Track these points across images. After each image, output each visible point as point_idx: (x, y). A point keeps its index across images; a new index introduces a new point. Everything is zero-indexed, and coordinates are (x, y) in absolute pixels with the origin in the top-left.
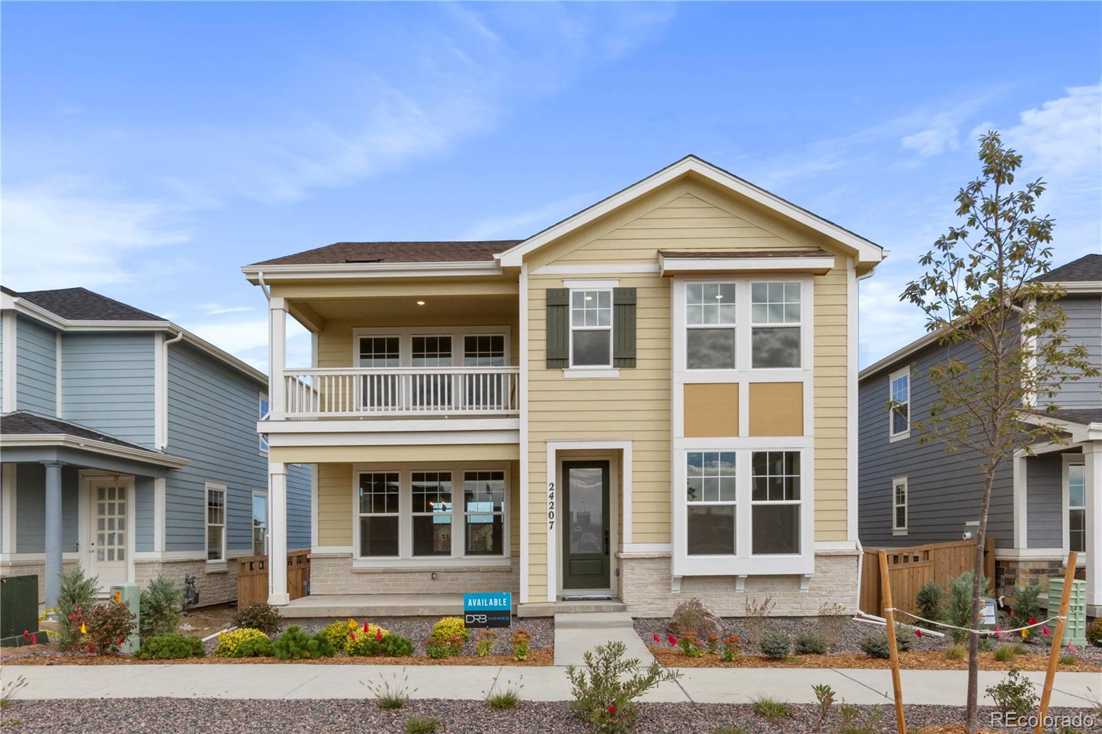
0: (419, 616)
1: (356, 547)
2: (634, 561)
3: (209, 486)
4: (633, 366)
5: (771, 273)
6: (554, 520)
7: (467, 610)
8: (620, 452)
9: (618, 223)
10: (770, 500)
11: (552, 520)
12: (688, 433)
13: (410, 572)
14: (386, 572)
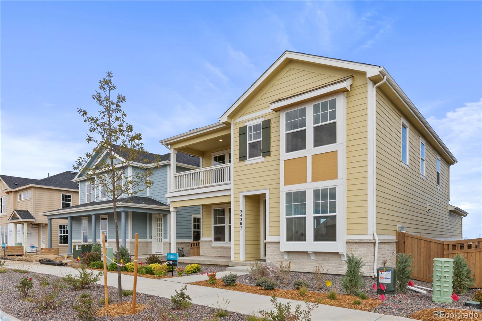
0: (206, 264)
1: (212, 238)
2: (270, 244)
3: (193, 216)
4: (270, 155)
5: (314, 99)
6: (242, 226)
7: (168, 259)
8: (265, 195)
9: (264, 91)
10: (322, 214)
11: (241, 226)
12: (286, 184)
13: (228, 248)
14: (220, 248)
